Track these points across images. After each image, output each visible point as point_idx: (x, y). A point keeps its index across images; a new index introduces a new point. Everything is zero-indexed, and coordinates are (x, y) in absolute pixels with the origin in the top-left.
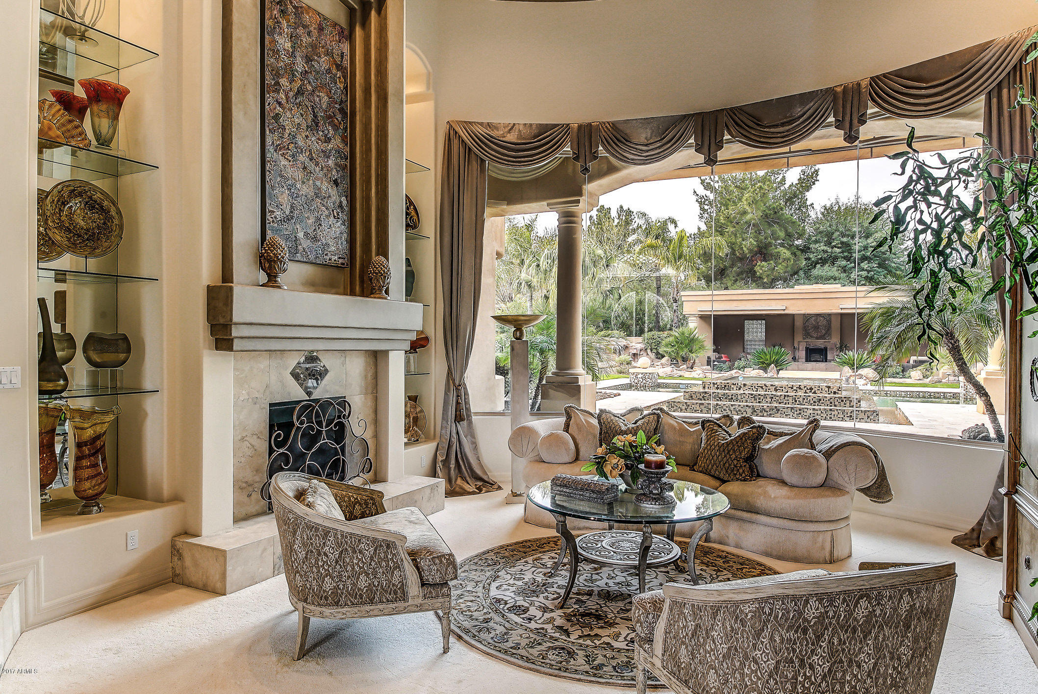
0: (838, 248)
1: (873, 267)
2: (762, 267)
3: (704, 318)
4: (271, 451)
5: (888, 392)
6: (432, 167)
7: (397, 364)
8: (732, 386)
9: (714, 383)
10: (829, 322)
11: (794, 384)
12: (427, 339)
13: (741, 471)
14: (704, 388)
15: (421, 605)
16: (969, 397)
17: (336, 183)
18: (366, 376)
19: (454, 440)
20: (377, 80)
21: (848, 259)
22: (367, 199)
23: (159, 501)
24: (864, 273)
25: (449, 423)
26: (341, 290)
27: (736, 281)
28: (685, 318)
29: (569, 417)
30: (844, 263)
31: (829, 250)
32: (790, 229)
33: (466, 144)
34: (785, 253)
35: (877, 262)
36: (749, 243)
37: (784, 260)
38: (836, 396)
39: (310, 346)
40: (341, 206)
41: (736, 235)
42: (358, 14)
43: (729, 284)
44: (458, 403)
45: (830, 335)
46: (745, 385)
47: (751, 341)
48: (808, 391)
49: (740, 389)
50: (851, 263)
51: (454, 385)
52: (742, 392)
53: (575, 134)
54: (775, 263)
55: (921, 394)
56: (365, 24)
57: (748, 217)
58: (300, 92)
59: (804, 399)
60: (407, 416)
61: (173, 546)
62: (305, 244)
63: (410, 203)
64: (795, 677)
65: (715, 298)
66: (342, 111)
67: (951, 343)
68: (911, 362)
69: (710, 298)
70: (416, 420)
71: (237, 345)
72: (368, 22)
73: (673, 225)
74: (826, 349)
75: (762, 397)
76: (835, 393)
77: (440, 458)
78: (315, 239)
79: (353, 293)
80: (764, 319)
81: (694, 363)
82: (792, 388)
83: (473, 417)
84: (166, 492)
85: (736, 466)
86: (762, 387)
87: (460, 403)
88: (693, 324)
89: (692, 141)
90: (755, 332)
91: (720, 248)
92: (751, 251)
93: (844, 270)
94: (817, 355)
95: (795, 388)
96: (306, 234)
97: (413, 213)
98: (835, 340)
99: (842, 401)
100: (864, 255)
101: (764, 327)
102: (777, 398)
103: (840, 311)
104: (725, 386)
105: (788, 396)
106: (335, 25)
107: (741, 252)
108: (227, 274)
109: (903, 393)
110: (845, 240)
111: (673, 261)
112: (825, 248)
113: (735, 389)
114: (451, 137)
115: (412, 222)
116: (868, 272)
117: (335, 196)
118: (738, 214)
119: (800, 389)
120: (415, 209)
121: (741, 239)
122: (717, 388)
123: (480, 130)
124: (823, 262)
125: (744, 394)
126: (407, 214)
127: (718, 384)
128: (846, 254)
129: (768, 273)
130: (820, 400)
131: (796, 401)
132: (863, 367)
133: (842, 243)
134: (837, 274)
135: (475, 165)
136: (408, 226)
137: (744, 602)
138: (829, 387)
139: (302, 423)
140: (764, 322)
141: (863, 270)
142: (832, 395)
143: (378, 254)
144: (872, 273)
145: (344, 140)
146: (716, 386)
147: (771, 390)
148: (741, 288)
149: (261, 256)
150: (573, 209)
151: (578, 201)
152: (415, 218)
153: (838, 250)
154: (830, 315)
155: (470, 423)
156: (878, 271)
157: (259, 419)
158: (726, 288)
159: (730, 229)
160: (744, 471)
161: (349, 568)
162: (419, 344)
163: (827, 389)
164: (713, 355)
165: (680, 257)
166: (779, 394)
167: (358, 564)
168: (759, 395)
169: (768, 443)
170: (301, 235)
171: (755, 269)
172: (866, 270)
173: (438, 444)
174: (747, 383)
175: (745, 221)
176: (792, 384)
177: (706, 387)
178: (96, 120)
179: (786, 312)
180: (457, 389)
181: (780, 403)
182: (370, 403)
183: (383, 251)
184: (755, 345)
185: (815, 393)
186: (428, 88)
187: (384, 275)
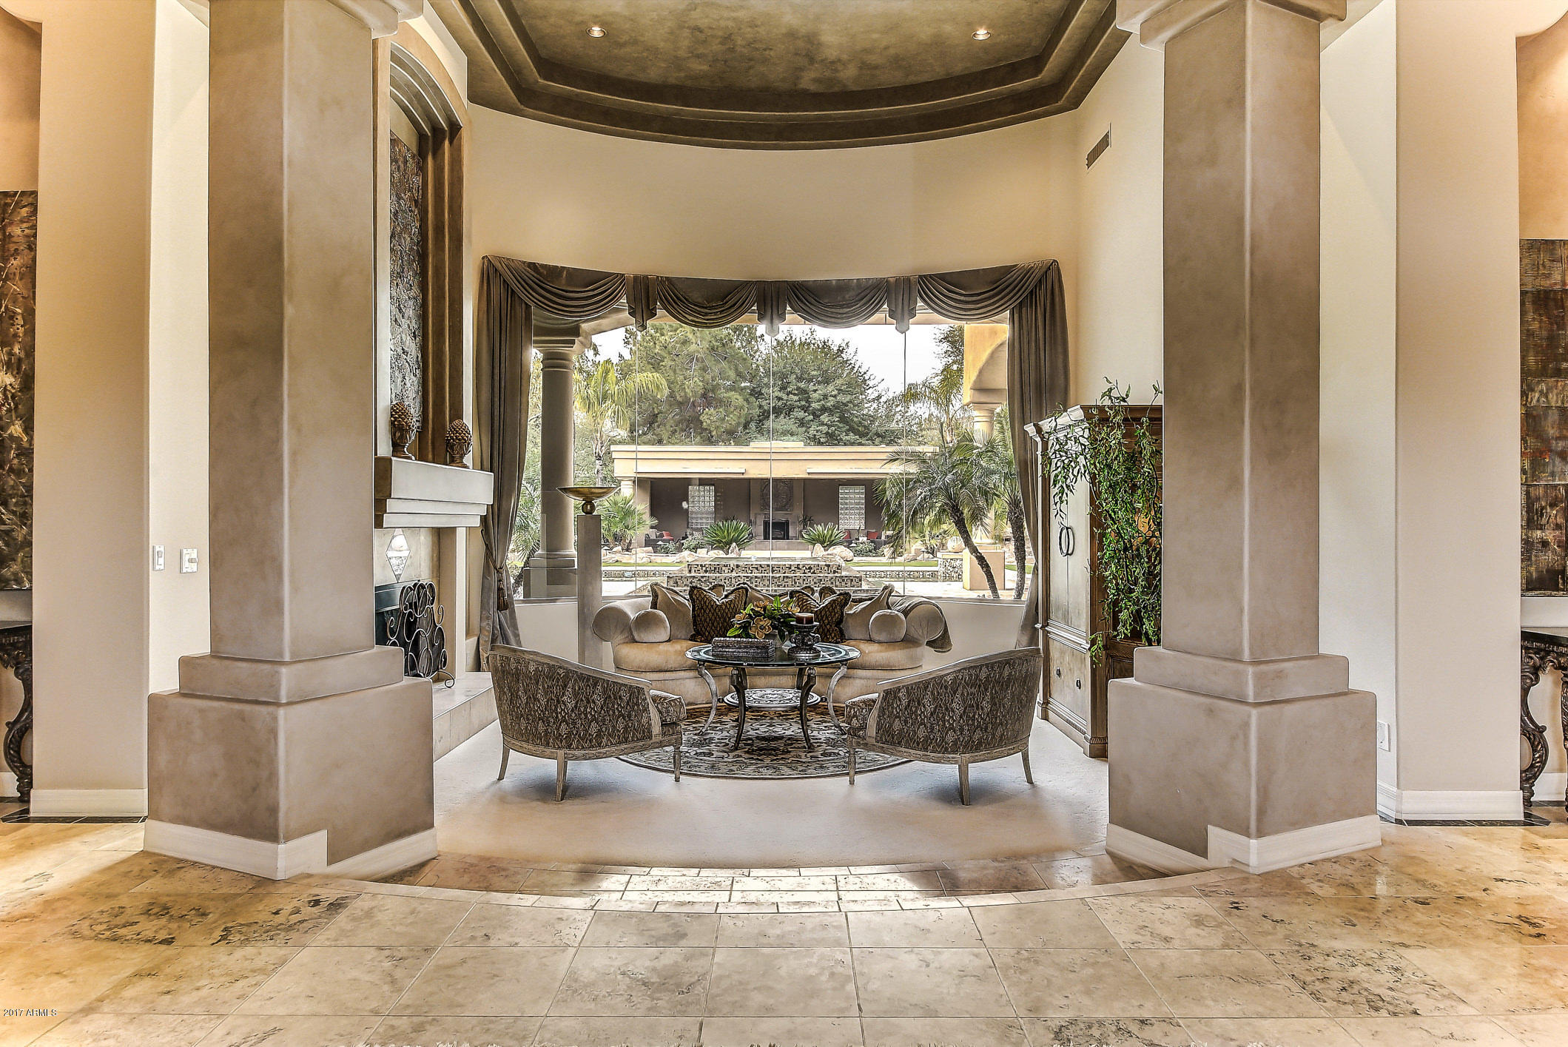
0: (795, 394)
1: (834, 421)
2: (709, 416)
3: (640, 482)
5: (868, 573)
7: (463, 541)
8: (724, 568)
9: (701, 565)
10: (791, 489)
11: (792, 563)
13: (833, 635)
14: (690, 571)
15: (661, 742)
16: (947, 575)
17: (415, 335)
18: (433, 557)
19: (498, 632)
21: (805, 409)
24: (824, 429)
25: (491, 613)
27: (674, 432)
28: (617, 482)
29: (656, 594)
30: (802, 414)
31: (785, 397)
32: (741, 368)
33: (508, 285)
34: (737, 398)
35: (838, 415)
36: (693, 385)
37: (736, 408)
38: (836, 575)
39: (422, 522)
40: (417, 361)
41: (675, 371)
42: (430, 142)
43: (665, 437)
44: (499, 589)
45: (792, 505)
46: (738, 566)
47: (696, 513)
48: (806, 571)
49: (732, 571)
50: (809, 415)
51: (495, 568)
52: (734, 574)
53: (631, 287)
54: (726, 411)
55: (901, 573)
56: (437, 152)
57: (693, 347)
59: (804, 580)
64: (974, 716)
65: (640, 455)
67: (957, 516)
68: (883, 538)
69: (633, 455)
71: (386, 520)
72: (440, 152)
73: (592, 352)
74: (787, 523)
75: (759, 580)
76: (835, 572)
80: (713, 485)
81: (630, 543)
82: (790, 568)
83: (515, 605)
85: (828, 630)
86: (757, 568)
87: (502, 589)
88: (627, 490)
89: (754, 308)
90: (701, 503)
91: (658, 387)
92: (695, 393)
93: (802, 423)
94: (779, 531)
95: (793, 568)
98: (799, 512)
99: (843, 580)
100: (823, 405)
101: (712, 494)
102: (776, 580)
103: (807, 476)
104: (715, 568)
105: (787, 577)
107: (683, 394)
109: (883, 574)
110: (802, 385)
111: (596, 403)
112: (780, 394)
113: (726, 571)
114: (491, 275)
116: (829, 426)
117: (413, 350)
118: (677, 343)
119: (799, 568)
121: (682, 377)
122: (706, 571)
123: (525, 271)
124: (777, 411)
125: (739, 576)
127: (707, 566)
128: (803, 403)
129: (717, 424)
130: (821, 580)
131: (796, 583)
132: (835, 544)
133: (798, 388)
134: (794, 428)
137: (946, 675)
138: (828, 566)
139: (406, 607)
140: (712, 488)
141: (823, 424)
142: (831, 575)
144: (834, 428)
146: (704, 569)
147: (768, 571)
148: (681, 442)
149: (392, 423)
150: (563, 349)
151: (573, 342)
153: (796, 398)
154: (791, 480)
155: (513, 612)
156: (839, 427)
158: (660, 442)
159: (667, 362)
160: (835, 636)
161: (611, 712)
163: (826, 568)
164: (653, 534)
165: (605, 398)
166: (778, 575)
167: (617, 709)
168: (756, 577)
169: (851, 609)
171: (701, 418)
172: (826, 425)
173: (479, 639)
174: (741, 564)
175: (686, 352)
176: (790, 563)
177: (693, 571)
179: (745, 476)
180: (498, 572)
181: (779, 586)
184: (701, 518)
185: (814, 573)
187: (468, 441)
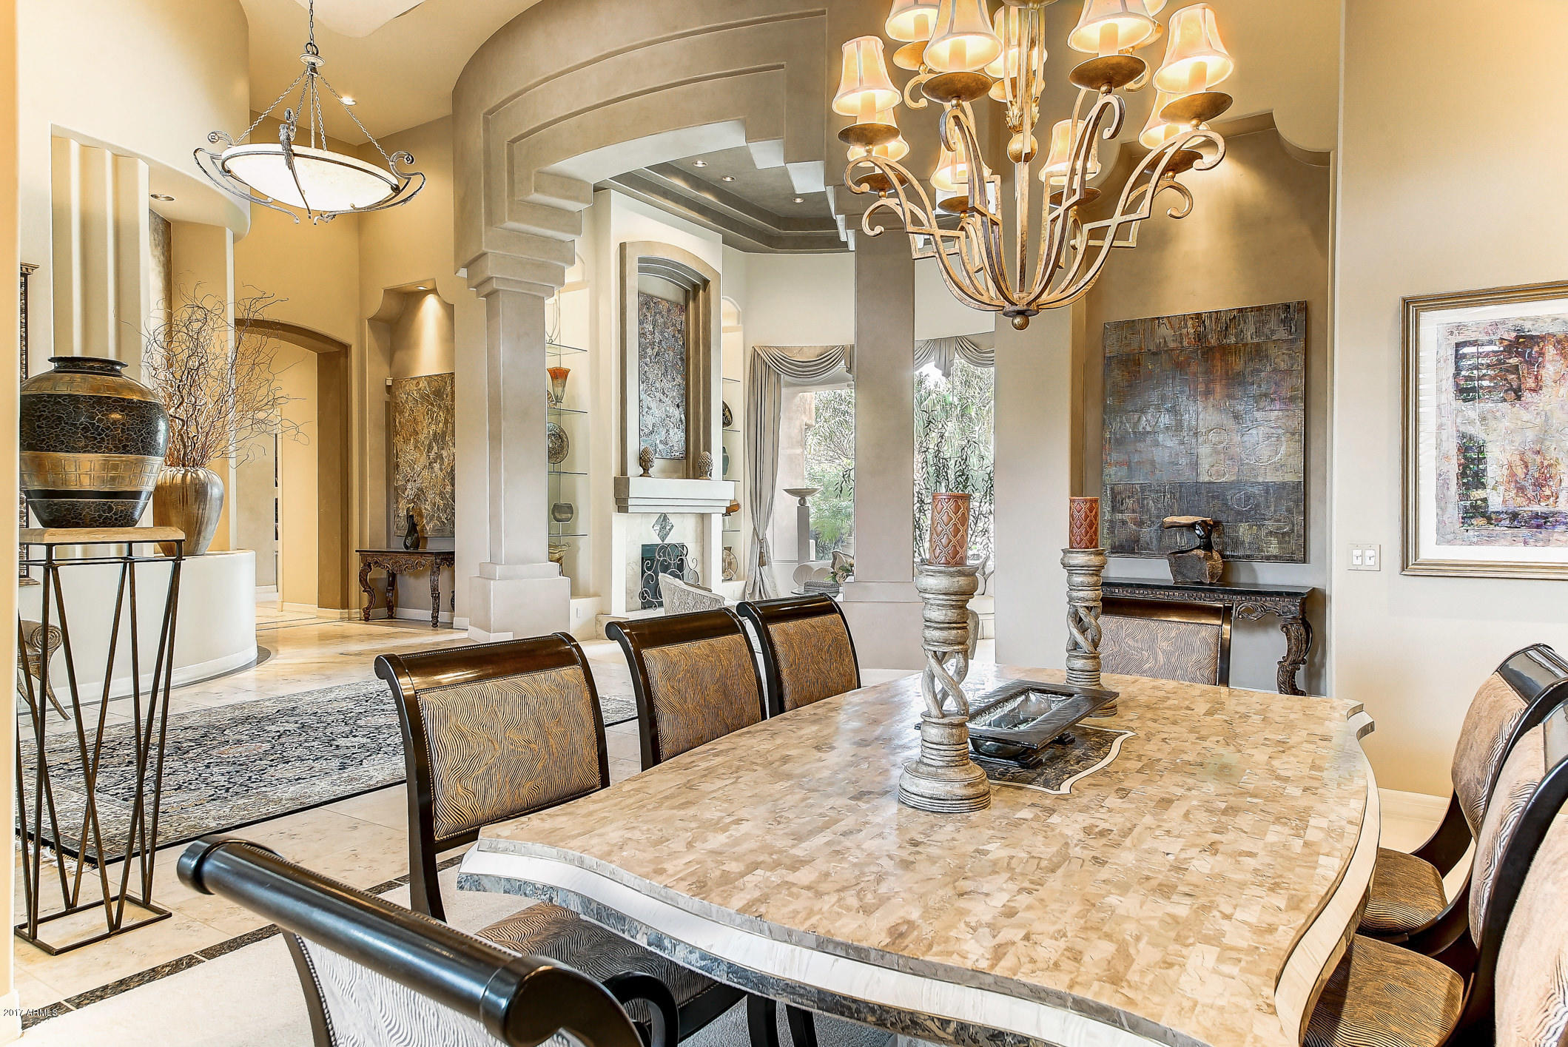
4: (643, 572)
6: (742, 381)
7: (717, 522)
12: (738, 505)
17: (678, 406)
18: (696, 530)
19: (758, 579)
20: (703, 335)
22: (697, 413)
23: (587, 595)
25: (755, 567)
26: (681, 475)
29: (835, 558)
33: (765, 363)
39: (664, 510)
40: (681, 420)
42: (691, 294)
44: (761, 553)
51: (758, 539)
53: (848, 353)
56: (695, 298)
58: (657, 354)
60: (724, 561)
61: (597, 620)
62: (661, 447)
63: (725, 407)
66: (682, 359)
70: (730, 564)
71: (630, 509)
72: (698, 297)
77: (747, 592)
78: (666, 444)
79: (688, 477)
84: (592, 590)
87: (763, 553)
96: (661, 441)
97: (727, 414)
106: (678, 304)
108: (624, 470)
114: (755, 355)
115: (727, 422)
117: (678, 414)
120: (729, 410)
123: (776, 352)
126: (724, 415)
135: (773, 378)
136: (724, 423)
139: (660, 557)
143: (704, 451)
145: (682, 378)
149: (640, 458)
152: (729, 417)
157: (637, 554)
162: (731, 510)
170: (658, 442)
173: (746, 582)
178: (556, 389)
180: (760, 542)
182: (699, 548)
183: (708, 447)
186: (738, 323)
187: (709, 464)
